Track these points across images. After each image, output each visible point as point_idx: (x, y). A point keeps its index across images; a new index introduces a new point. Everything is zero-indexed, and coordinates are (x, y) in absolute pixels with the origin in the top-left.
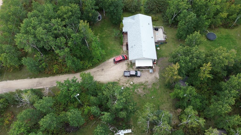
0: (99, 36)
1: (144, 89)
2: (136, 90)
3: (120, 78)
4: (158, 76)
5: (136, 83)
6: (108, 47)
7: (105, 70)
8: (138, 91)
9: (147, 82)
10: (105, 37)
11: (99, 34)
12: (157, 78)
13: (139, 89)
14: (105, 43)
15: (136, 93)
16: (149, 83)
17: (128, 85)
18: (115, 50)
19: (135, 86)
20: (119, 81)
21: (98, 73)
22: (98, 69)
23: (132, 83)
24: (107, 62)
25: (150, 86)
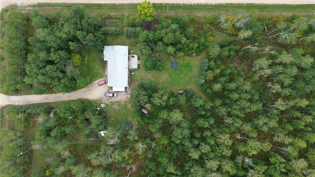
0: (87, 59)
1: (119, 105)
2: (113, 106)
3: (102, 97)
4: (129, 96)
5: (113, 101)
6: (94, 70)
7: (92, 90)
8: (114, 107)
9: (122, 100)
10: (92, 60)
11: (87, 57)
12: (129, 98)
13: (115, 105)
14: (92, 66)
15: (113, 108)
16: (123, 101)
17: (108, 102)
18: (99, 73)
19: (112, 103)
20: (102, 99)
21: (87, 92)
22: (87, 89)
23: (111, 101)
24: (93, 83)
25: (123, 104)
